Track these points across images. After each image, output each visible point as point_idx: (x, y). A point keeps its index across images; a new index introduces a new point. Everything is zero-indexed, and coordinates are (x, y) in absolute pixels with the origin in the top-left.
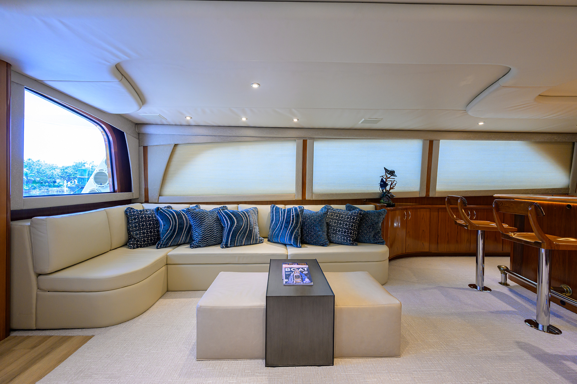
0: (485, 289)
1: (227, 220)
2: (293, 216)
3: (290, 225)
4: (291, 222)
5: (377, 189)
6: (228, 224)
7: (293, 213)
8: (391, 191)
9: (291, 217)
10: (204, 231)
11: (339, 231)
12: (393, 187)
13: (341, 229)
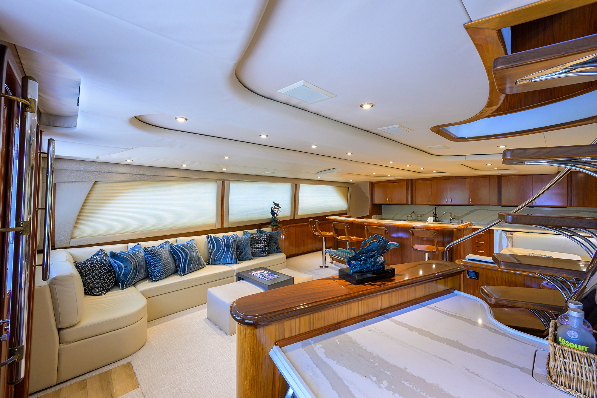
0: (326, 267)
1: (181, 253)
2: (232, 242)
3: (231, 249)
4: (231, 247)
5: (270, 216)
6: (183, 256)
7: (231, 240)
8: (277, 217)
9: (231, 243)
10: (164, 265)
11: (258, 248)
12: (278, 214)
13: (260, 247)
